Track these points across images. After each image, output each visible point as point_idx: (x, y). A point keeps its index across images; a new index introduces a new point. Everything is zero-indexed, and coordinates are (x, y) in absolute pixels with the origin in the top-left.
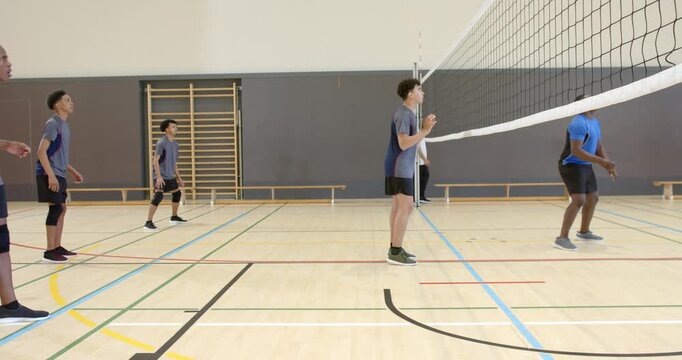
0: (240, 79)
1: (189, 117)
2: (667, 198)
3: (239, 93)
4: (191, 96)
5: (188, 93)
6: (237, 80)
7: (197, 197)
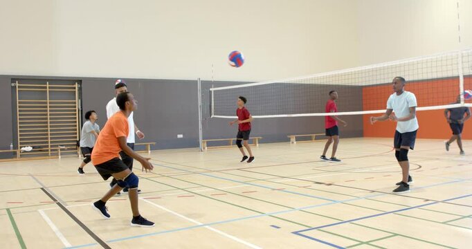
0: (81, 81)
1: (46, 103)
2: (293, 143)
3: (80, 89)
4: (48, 90)
5: (46, 88)
6: (80, 81)
7: (52, 155)
